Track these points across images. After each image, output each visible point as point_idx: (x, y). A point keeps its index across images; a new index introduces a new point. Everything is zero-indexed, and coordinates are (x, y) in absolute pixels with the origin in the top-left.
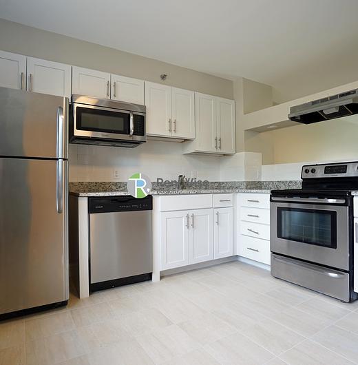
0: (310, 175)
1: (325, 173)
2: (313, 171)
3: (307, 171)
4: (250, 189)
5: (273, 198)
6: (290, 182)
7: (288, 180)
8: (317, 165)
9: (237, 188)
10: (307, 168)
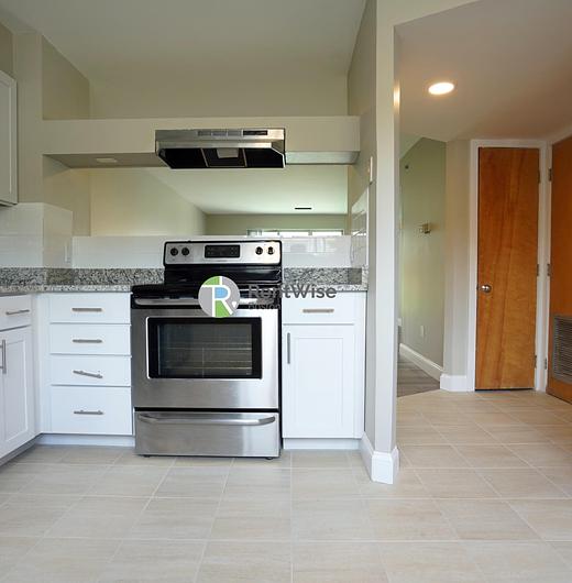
0: (180, 260)
1: (206, 256)
2: (186, 252)
3: (174, 252)
4: (54, 283)
5: (138, 302)
6: (139, 271)
7: (134, 267)
8: (190, 242)
9: (23, 282)
10: (174, 246)
